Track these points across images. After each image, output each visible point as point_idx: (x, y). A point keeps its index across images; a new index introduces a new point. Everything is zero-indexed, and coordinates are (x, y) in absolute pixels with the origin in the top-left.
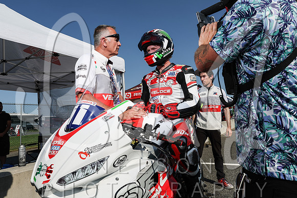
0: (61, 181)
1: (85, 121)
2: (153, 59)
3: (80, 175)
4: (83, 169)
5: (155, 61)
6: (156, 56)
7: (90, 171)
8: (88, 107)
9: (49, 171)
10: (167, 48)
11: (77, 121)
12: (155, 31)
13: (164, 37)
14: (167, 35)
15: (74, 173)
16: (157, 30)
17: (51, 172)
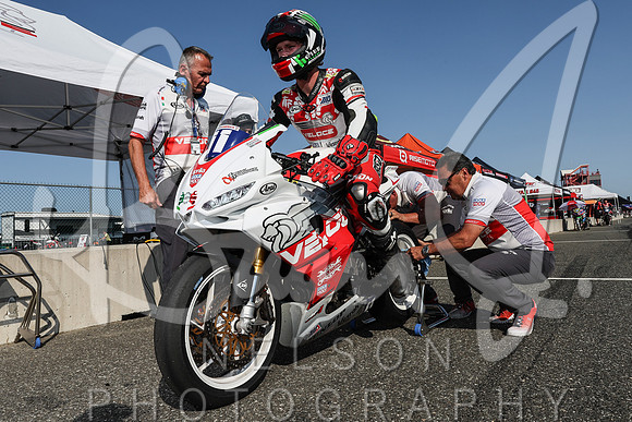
0: (207, 206)
1: (227, 148)
2: (290, 66)
3: (226, 199)
4: (228, 193)
5: (293, 71)
6: (294, 61)
7: (236, 196)
8: (230, 132)
9: (193, 197)
10: (314, 48)
11: (218, 148)
12: (292, 15)
13: (308, 26)
14: (313, 21)
15: (219, 198)
16: (295, 13)
17: (195, 198)
